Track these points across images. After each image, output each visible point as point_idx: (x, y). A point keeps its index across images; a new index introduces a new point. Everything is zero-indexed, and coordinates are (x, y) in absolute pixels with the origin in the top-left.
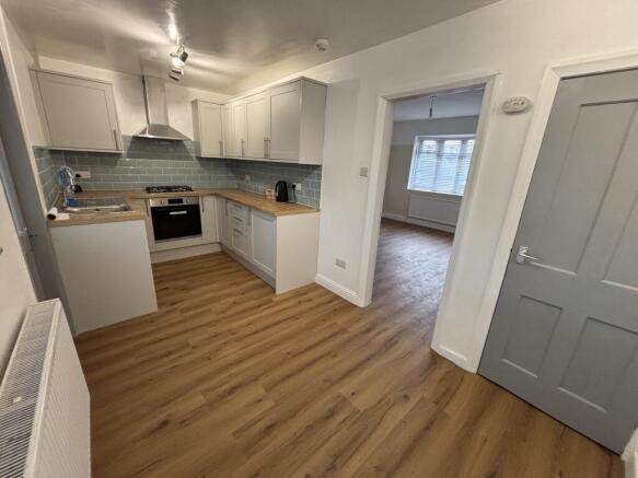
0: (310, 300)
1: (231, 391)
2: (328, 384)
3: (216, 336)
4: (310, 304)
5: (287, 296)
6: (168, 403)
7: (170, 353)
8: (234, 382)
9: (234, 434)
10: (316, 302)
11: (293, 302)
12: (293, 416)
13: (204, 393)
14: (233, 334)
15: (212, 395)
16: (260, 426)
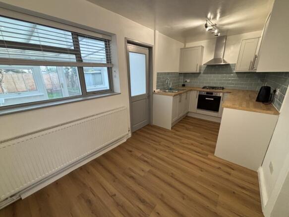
0: (230, 174)
1: (145, 161)
2: (160, 197)
3: (168, 147)
4: (227, 176)
5: (220, 161)
6: (137, 149)
7: (154, 141)
8: (149, 160)
9: (129, 168)
10: (231, 178)
11: (217, 165)
12: (139, 184)
13: (143, 155)
14: (173, 151)
15: (143, 157)
16: (133, 174)
